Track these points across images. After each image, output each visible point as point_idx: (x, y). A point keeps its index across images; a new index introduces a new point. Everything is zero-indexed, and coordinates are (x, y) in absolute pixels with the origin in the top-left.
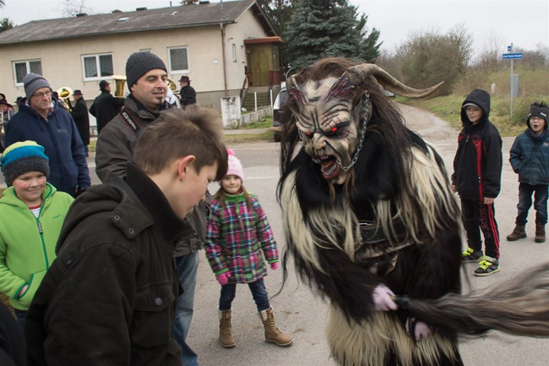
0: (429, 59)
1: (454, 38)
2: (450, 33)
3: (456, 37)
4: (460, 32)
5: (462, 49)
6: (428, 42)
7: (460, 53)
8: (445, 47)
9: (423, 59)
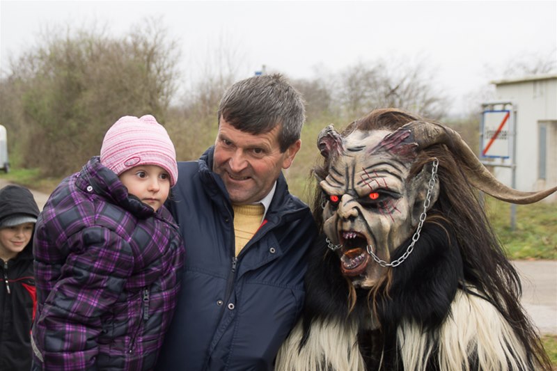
0: (86, 89)
1: (141, 47)
2: (132, 35)
3: (145, 44)
4: (154, 33)
5: (159, 71)
6: (84, 53)
7: (154, 80)
8: (121, 64)
9: (72, 89)
